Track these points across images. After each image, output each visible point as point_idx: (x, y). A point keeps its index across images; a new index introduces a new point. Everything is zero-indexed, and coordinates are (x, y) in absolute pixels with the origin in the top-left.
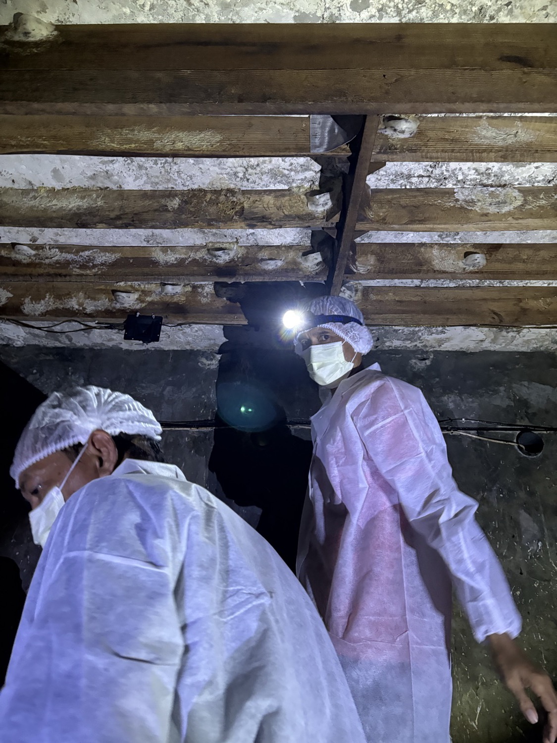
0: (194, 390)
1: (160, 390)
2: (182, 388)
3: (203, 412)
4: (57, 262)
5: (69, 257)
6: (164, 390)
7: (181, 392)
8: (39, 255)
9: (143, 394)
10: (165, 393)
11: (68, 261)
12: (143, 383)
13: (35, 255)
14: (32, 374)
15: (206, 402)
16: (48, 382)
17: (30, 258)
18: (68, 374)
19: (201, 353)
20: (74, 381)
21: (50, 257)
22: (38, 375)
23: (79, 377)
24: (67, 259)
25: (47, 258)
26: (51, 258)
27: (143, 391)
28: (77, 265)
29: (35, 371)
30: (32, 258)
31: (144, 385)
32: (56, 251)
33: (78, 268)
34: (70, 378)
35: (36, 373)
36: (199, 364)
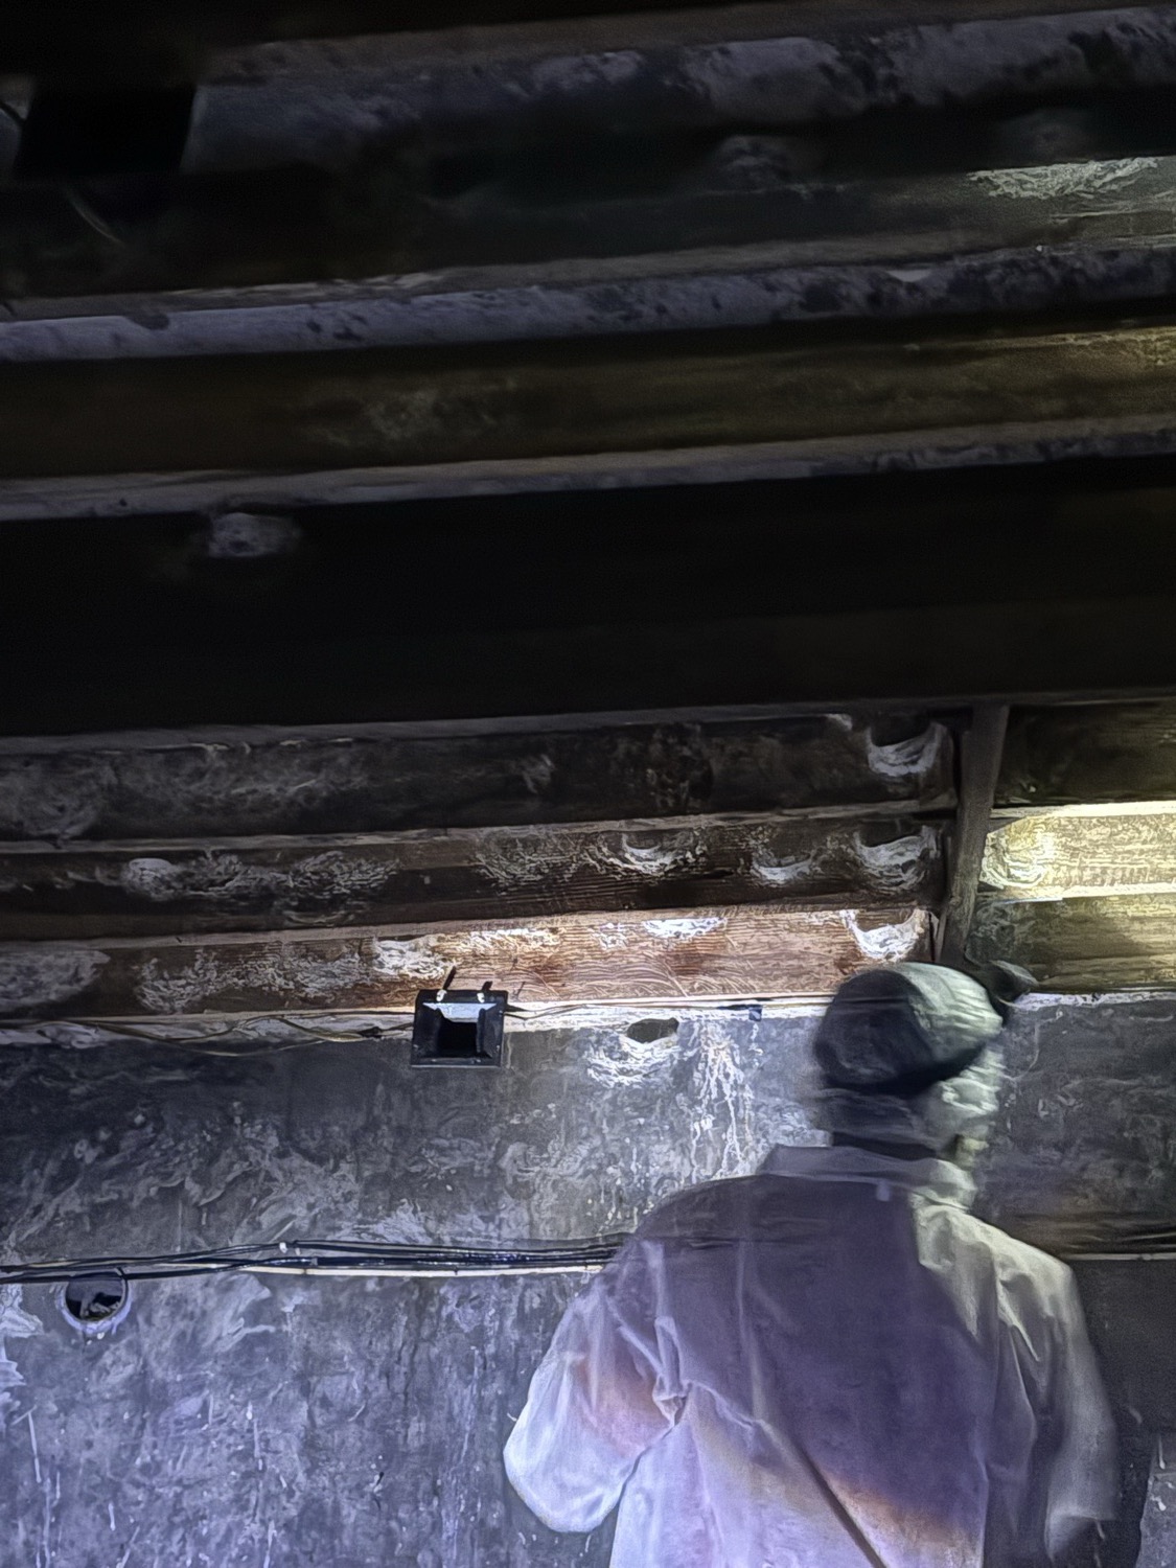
0: (584, 1150)
1: (491, 1156)
2: (550, 1148)
3: (615, 1214)
4: (241, 895)
5: (269, 876)
6: (499, 1155)
7: (548, 1160)
8: (191, 875)
9: (444, 1169)
10: (505, 1163)
11: (266, 888)
12: (440, 1137)
13: (180, 878)
14: (133, 1126)
15: (619, 1188)
16: (181, 1147)
17: (169, 887)
18: (231, 1121)
19: (593, 1038)
20: (254, 1143)
21: (219, 879)
22: (149, 1129)
23: (264, 1129)
24: (264, 883)
25: (212, 883)
26: (223, 883)
27: (444, 1160)
28: (292, 899)
29: (139, 1119)
30: (174, 884)
31: (445, 1143)
32: (231, 863)
33: (296, 909)
34: (238, 1132)
35: (143, 1125)
36: (590, 1071)
